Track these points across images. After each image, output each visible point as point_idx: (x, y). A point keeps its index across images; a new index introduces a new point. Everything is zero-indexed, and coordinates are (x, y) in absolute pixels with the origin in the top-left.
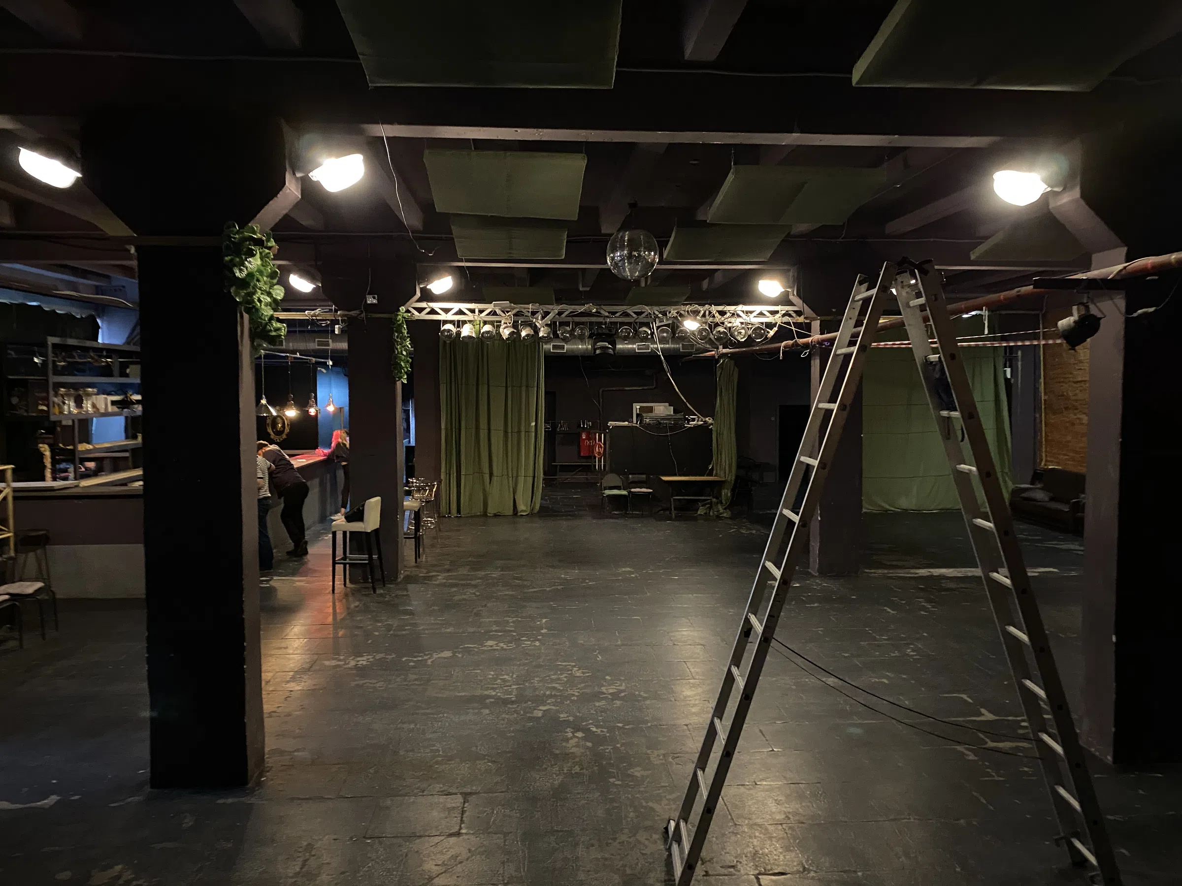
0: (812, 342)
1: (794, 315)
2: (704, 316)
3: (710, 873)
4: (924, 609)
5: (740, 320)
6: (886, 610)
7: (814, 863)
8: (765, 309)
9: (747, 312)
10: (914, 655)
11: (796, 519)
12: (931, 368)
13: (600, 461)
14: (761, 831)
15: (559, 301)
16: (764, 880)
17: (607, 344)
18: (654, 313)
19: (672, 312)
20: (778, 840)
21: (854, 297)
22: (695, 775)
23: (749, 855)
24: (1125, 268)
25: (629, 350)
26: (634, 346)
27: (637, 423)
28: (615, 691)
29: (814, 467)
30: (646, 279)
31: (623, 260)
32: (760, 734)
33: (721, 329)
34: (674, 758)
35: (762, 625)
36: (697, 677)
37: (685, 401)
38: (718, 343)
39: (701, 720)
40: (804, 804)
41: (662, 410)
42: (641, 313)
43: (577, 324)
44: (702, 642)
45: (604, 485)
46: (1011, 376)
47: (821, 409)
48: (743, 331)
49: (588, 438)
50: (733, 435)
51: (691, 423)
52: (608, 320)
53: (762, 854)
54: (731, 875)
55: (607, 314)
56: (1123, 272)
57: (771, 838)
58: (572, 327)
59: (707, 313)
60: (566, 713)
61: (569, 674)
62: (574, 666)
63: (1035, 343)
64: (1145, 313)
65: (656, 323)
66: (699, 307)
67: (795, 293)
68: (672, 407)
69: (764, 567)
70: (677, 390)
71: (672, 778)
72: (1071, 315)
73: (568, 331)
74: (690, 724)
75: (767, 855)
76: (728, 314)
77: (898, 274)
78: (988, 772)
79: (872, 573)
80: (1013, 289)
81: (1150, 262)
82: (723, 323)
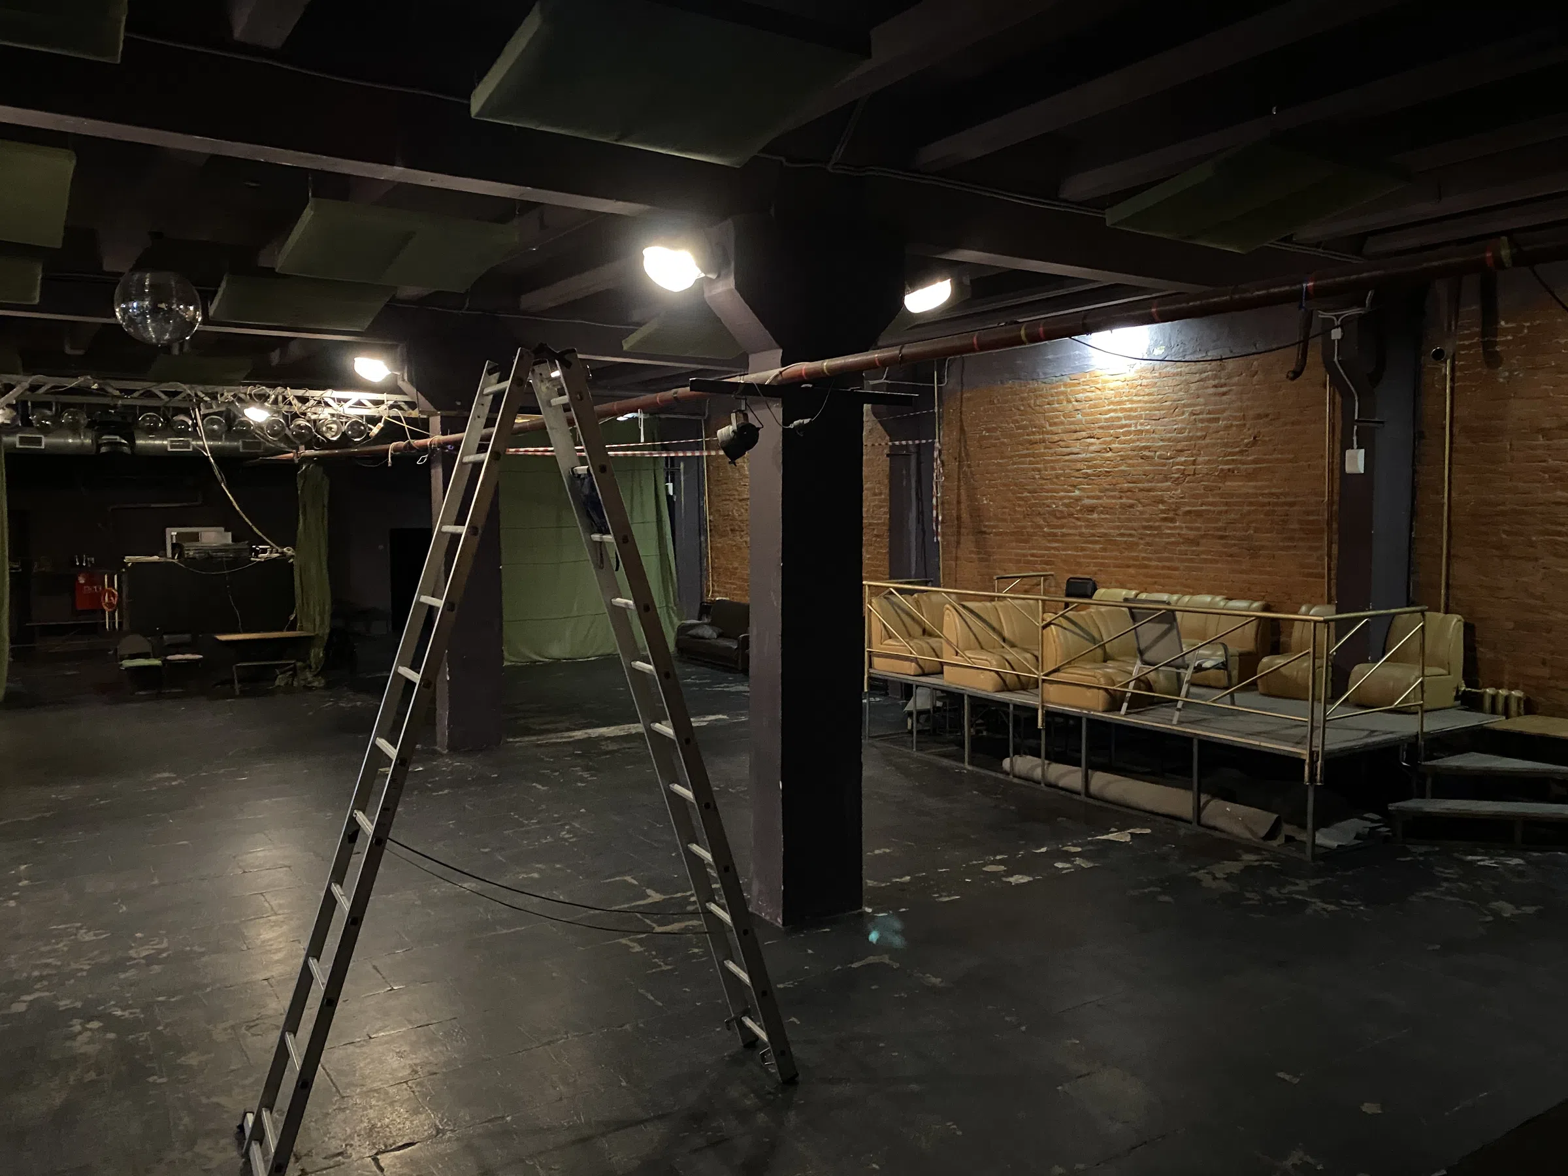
0: (431, 445)
1: (405, 407)
2: (275, 402)
3: (308, 1170)
4: (582, 779)
5: (328, 411)
6: (535, 787)
7: (451, 1121)
8: (365, 397)
9: (339, 400)
10: (570, 838)
11: (416, 677)
12: (579, 482)
13: (112, 617)
14: (379, 1097)
15: (29, 370)
16: (385, 1160)
17: (118, 437)
18: (196, 395)
19: (226, 394)
20: (403, 1104)
21: (482, 390)
22: (282, 1041)
23: (363, 1132)
24: (781, 373)
25: (154, 446)
26: (165, 442)
27: (173, 558)
28: (153, 951)
29: (438, 608)
30: (182, 346)
31: (143, 314)
32: (375, 971)
33: (302, 422)
34: (249, 1028)
35: (373, 824)
36: (280, 912)
37: (250, 524)
38: (297, 442)
39: (289, 969)
40: (435, 1050)
41: (213, 537)
42: (176, 393)
43: (65, 406)
44: (287, 863)
45: (120, 652)
46: (674, 493)
47: (446, 533)
48: (334, 426)
49: (90, 582)
50: (325, 571)
51: (260, 555)
52: (120, 402)
53: (382, 1126)
54: (338, 1164)
55: (117, 393)
56: (780, 378)
57: (392, 1104)
58: (57, 410)
59: (280, 398)
60: (69, 998)
61: (73, 940)
62: (81, 928)
63: (697, 454)
64: (801, 425)
65: (199, 410)
66: (268, 390)
67: (406, 378)
68: (230, 534)
69: (374, 745)
70: (238, 509)
71: (246, 1056)
72: (730, 424)
73: (48, 416)
74: (273, 977)
75: (387, 1127)
76: (312, 402)
77: (535, 364)
78: (656, 963)
79: (517, 742)
80: (671, 389)
81: (804, 367)
82: (304, 414)
